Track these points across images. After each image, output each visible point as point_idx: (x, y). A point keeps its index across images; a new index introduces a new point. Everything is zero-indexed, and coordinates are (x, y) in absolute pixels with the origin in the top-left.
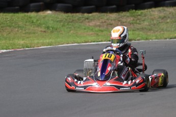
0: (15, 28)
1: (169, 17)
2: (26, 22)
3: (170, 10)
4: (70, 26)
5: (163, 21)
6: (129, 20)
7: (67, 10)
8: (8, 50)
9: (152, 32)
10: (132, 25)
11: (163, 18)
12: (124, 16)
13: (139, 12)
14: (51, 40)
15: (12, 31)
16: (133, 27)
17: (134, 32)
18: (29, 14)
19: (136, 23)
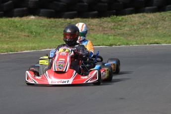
1: (149, 23)
3: (150, 16)
4: (53, 31)
5: (143, 26)
6: (110, 25)
7: (50, 16)
9: (132, 37)
10: (113, 30)
11: (143, 24)
12: (105, 21)
13: (120, 18)
14: (34, 45)
16: (114, 32)
17: (115, 37)
18: (13, 19)
19: (117, 29)
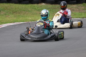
0: (27, 11)
2: (32, 9)
8: (24, 23)
15: (25, 13)
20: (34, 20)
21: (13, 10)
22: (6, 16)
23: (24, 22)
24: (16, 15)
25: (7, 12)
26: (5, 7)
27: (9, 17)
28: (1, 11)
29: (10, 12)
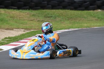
20: (89, 26)
21: (68, 16)
22: (61, 22)
23: (79, 28)
24: (71, 21)
25: (62, 19)
26: (61, 13)
27: (64, 23)
28: (56, 18)
29: (65, 19)
